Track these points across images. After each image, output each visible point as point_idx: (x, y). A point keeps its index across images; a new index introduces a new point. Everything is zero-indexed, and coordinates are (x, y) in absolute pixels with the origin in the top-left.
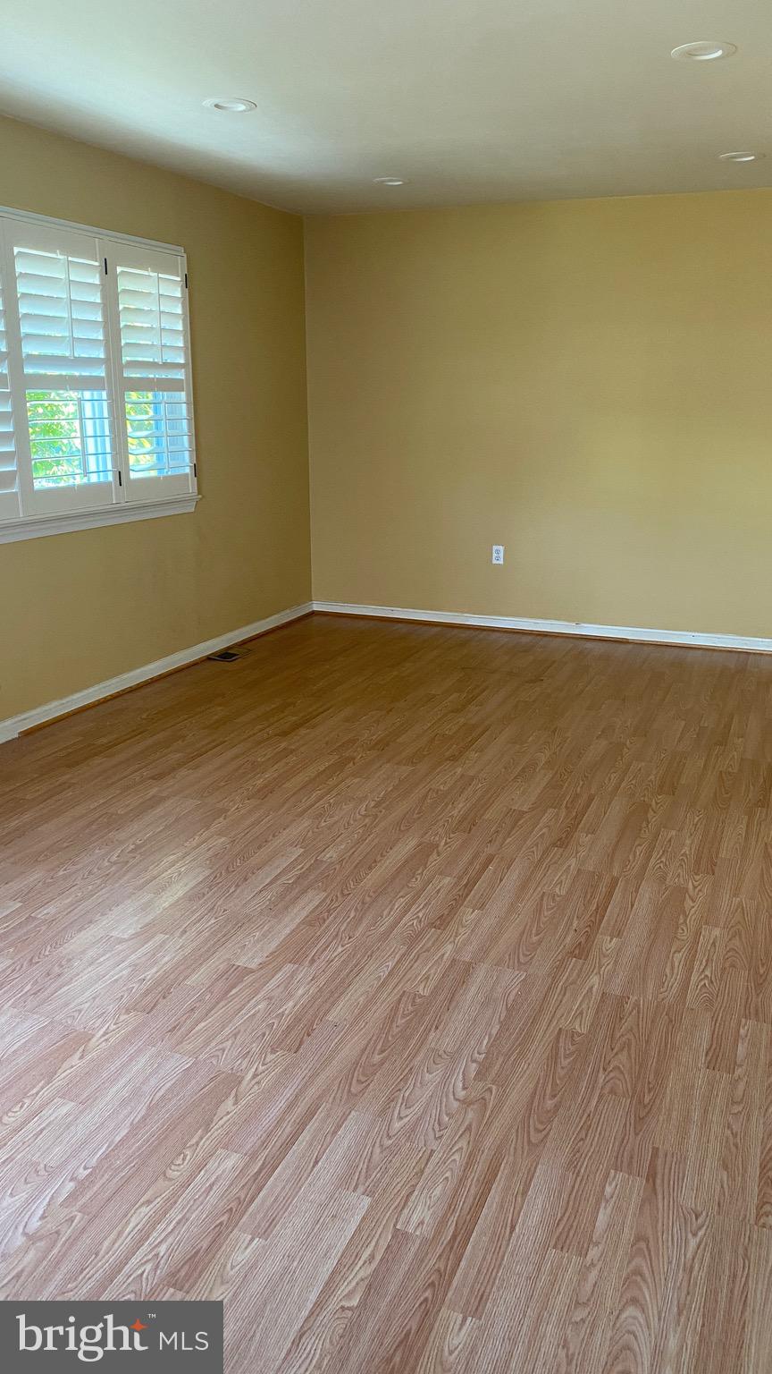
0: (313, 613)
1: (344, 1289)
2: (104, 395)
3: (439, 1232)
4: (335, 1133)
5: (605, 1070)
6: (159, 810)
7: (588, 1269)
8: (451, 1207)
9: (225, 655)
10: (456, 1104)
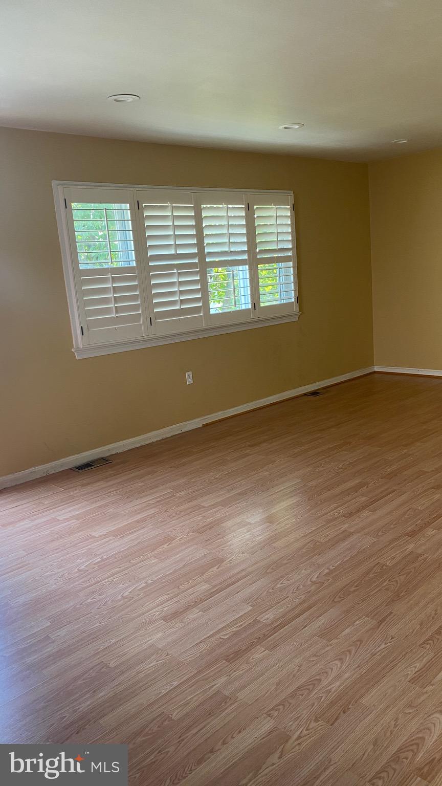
0: (375, 372)
1: (224, 633)
2: (247, 267)
3: (272, 623)
4: (251, 584)
5: (389, 581)
6: (245, 459)
7: (328, 646)
8: (283, 616)
9: (315, 393)
10: (309, 583)
